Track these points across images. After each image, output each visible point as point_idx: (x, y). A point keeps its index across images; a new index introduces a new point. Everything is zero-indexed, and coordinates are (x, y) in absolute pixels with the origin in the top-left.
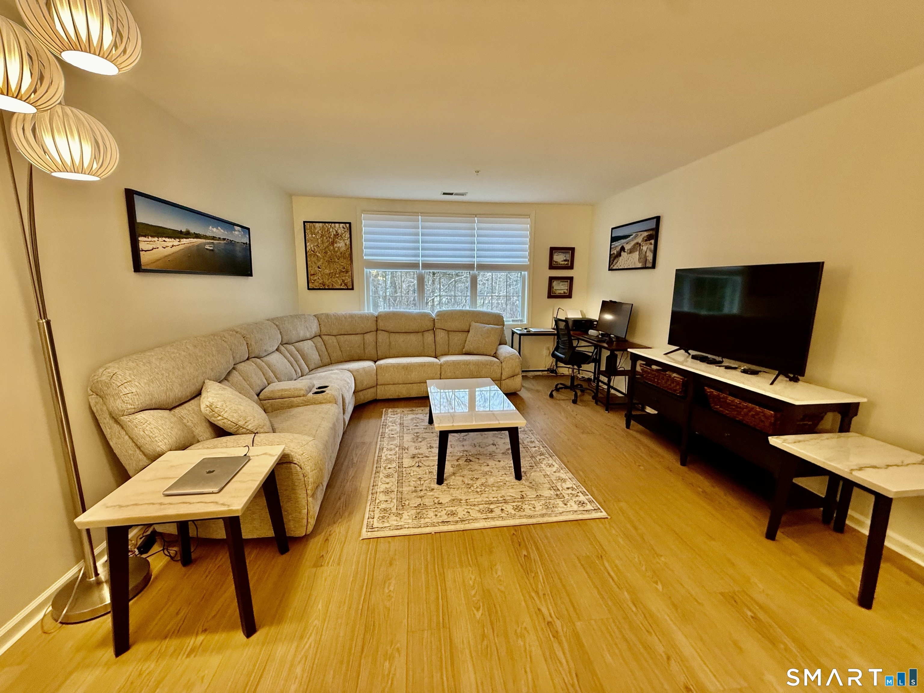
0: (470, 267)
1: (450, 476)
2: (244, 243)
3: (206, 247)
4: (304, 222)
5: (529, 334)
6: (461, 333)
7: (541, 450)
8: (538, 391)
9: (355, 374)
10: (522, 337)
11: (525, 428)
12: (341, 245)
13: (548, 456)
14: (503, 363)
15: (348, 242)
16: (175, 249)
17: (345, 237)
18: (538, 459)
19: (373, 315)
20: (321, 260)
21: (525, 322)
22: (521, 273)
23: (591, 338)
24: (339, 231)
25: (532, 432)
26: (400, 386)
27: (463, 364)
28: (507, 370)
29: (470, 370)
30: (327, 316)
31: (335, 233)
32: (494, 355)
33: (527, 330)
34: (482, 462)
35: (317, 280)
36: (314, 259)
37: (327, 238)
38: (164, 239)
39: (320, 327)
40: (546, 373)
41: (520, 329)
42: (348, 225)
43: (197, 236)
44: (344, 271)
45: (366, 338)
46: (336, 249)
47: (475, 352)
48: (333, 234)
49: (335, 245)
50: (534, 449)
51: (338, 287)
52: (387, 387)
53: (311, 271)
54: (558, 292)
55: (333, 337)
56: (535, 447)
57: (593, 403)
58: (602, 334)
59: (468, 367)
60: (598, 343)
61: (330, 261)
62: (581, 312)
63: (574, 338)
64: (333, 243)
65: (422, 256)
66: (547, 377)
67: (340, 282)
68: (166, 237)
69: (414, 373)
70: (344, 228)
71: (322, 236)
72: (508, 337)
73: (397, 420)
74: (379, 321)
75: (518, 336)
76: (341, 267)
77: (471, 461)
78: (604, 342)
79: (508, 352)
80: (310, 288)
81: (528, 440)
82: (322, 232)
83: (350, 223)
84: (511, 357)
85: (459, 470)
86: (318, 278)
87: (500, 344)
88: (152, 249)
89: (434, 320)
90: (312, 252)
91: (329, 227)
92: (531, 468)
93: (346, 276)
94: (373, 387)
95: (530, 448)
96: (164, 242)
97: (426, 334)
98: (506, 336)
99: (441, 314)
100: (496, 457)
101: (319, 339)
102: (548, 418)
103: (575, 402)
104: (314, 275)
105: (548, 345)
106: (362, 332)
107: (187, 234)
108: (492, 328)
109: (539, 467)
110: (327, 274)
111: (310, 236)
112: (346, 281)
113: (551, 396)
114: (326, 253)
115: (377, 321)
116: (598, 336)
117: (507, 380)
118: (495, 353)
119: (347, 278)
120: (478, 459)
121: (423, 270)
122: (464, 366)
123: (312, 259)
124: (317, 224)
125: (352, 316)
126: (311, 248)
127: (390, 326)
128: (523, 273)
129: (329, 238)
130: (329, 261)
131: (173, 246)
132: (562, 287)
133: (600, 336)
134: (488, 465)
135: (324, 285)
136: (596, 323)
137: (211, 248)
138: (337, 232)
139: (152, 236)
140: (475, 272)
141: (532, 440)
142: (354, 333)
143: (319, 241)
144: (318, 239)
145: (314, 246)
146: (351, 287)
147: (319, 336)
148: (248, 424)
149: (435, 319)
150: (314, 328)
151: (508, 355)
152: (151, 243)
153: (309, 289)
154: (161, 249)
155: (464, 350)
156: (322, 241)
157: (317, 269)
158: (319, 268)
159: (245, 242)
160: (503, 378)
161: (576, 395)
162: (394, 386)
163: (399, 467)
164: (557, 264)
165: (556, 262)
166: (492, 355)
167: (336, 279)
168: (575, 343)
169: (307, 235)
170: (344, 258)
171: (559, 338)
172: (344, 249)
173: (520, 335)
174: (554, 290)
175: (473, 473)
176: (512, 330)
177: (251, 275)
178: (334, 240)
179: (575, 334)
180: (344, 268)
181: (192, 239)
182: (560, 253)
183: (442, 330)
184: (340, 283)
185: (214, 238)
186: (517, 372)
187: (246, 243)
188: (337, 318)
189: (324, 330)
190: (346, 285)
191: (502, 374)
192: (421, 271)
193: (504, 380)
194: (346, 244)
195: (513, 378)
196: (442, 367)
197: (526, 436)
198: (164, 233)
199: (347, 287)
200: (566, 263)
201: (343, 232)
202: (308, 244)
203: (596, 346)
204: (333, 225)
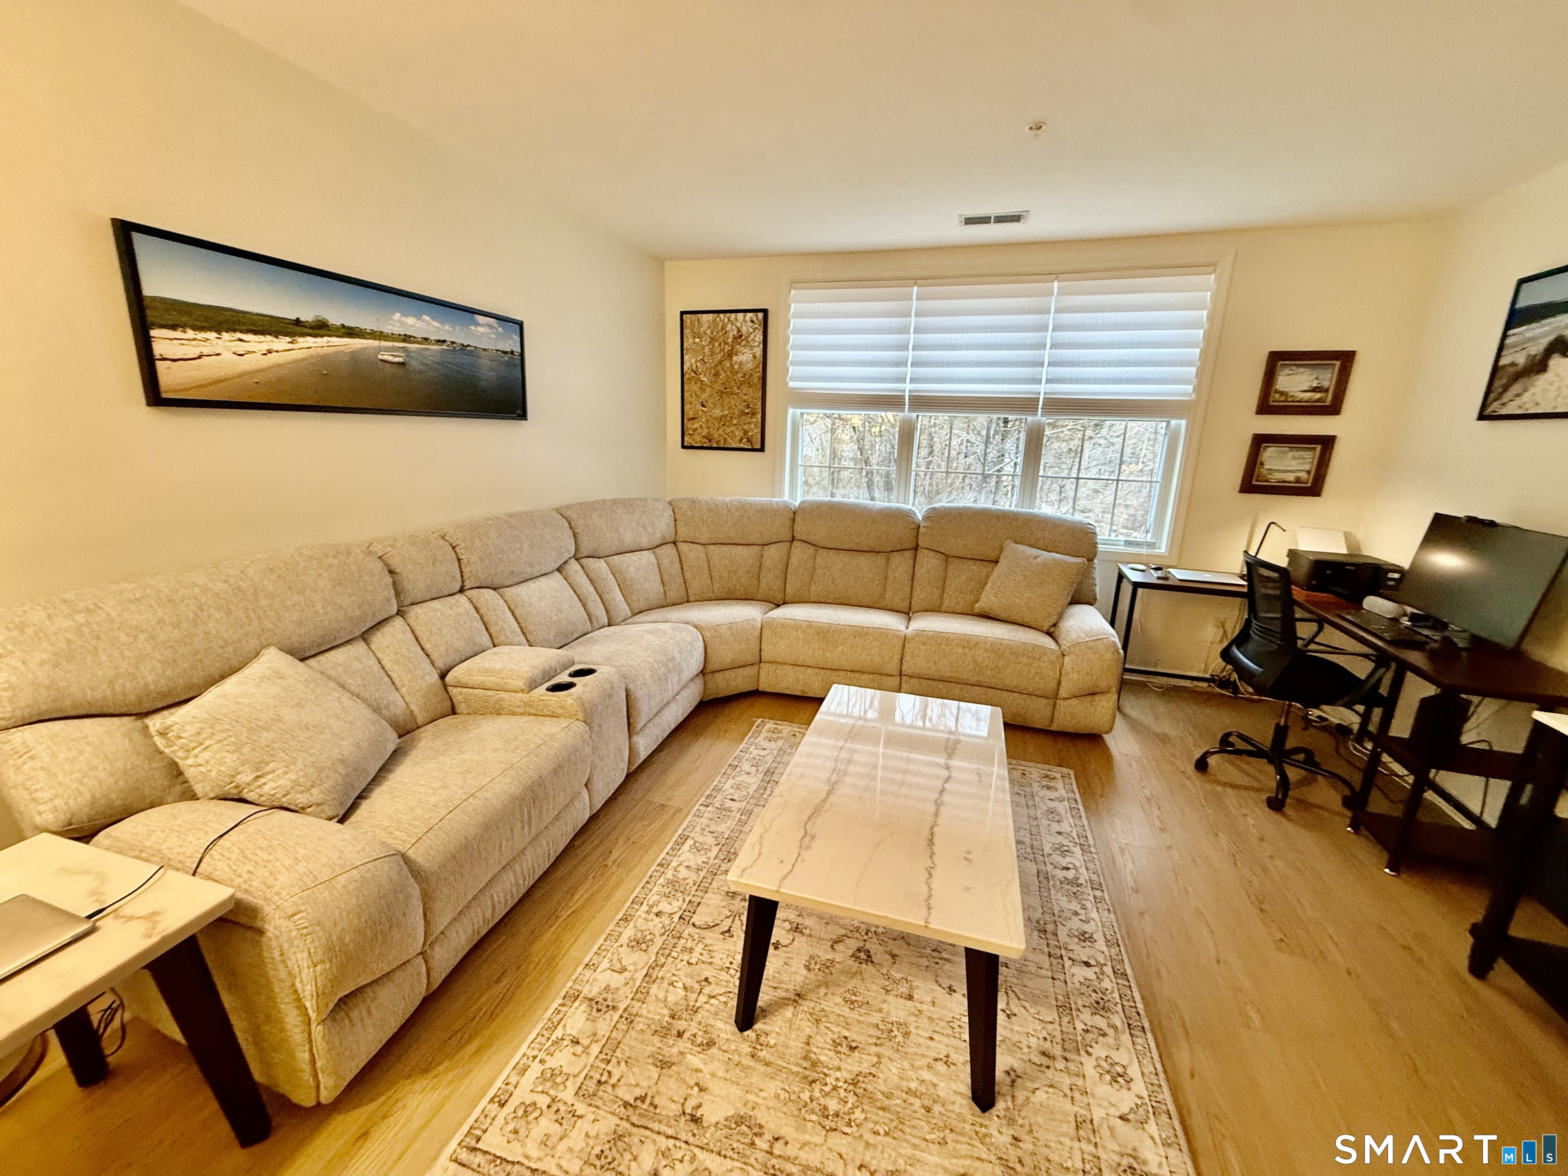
0: (1027, 405)
1: (782, 1003)
2: (505, 353)
3: (380, 357)
4: (682, 313)
5: (1166, 587)
6: (978, 563)
7: (1106, 984)
8: (1164, 739)
9: (708, 634)
10: (1140, 590)
11: (1083, 871)
12: (746, 357)
13: (1118, 1023)
14: (1067, 659)
15: (759, 351)
16: (273, 359)
17: (753, 340)
18: (1080, 1026)
19: (787, 507)
20: (708, 389)
21: (1163, 549)
22: (1168, 422)
23: (1370, 628)
24: (744, 329)
25: (1098, 893)
26: (809, 670)
27: (957, 645)
28: (1075, 676)
29: (975, 661)
30: (694, 502)
31: (735, 333)
32: (1052, 629)
33: (1159, 573)
34: (899, 976)
35: (699, 430)
36: (695, 388)
37: (720, 345)
38: (239, 335)
39: (675, 526)
40: (1205, 685)
41: (1142, 567)
42: (760, 315)
43: (351, 332)
44: (747, 413)
45: (765, 554)
46: (736, 367)
47: (1003, 615)
48: (731, 336)
49: (735, 358)
50: (1081, 973)
51: (734, 446)
52: (781, 670)
53: (690, 413)
54: (1275, 478)
55: (701, 547)
56: (1087, 964)
57: (1342, 824)
58: (1413, 618)
59: (972, 652)
60: (1391, 650)
61: (724, 393)
62: (1348, 537)
63: (1307, 615)
64: (730, 355)
65: (912, 381)
66: (1208, 697)
67: (739, 434)
68: (248, 331)
69: (839, 650)
70: (752, 321)
71: (713, 339)
72: (1103, 585)
73: (767, 758)
74: (798, 518)
75: (1131, 587)
76: (744, 404)
77: (869, 959)
78: (1418, 646)
79: (1088, 629)
80: (686, 444)
81: (1075, 924)
82: (712, 333)
83: (765, 312)
84: (1093, 644)
85: (819, 987)
86: (701, 426)
87: (1075, 601)
88: (200, 357)
89: (919, 527)
90: (693, 374)
91: (726, 320)
92: (1045, 1061)
93: (750, 423)
94: (752, 664)
95: (1068, 963)
96: (238, 342)
97: (896, 559)
98: (1097, 581)
99: (936, 516)
100: (947, 967)
101: (669, 550)
102: (1169, 848)
103: (1276, 804)
104: (693, 419)
105: (1223, 617)
106: (760, 542)
107: (320, 328)
108: (1057, 563)
109: (1072, 1066)
110: (716, 419)
111: (691, 341)
112: (750, 434)
113: (1202, 765)
114: (717, 374)
115: (794, 520)
116: (1395, 620)
117: (1073, 702)
118: (1054, 625)
119: (752, 426)
120: (894, 956)
121: (914, 411)
122: (960, 650)
123: (691, 387)
124: (704, 316)
125: (743, 507)
126: (692, 365)
127: (819, 534)
128: (1173, 422)
129: (725, 343)
130: (722, 393)
131: (270, 352)
132: (1294, 462)
133: (1405, 622)
134: (910, 997)
135: (710, 441)
136: (1396, 576)
137: (401, 360)
138: (739, 331)
139: (195, 328)
140: (1039, 417)
141: (1088, 928)
142: (744, 542)
143: (707, 350)
144: (704, 347)
145: (696, 361)
146: (758, 446)
147: (674, 543)
148: (263, 780)
149: (922, 525)
150: (662, 526)
151: (1084, 638)
152: (193, 342)
153: (683, 447)
154: (227, 356)
155: (977, 605)
156: (711, 350)
157: (699, 407)
158: (703, 406)
159: (509, 350)
160: (1063, 693)
161: (1284, 784)
162: (797, 668)
163: (680, 918)
164: (1285, 401)
165: (1282, 393)
166: (1045, 629)
167: (733, 428)
168: (1304, 630)
169: (685, 340)
170: (751, 386)
171: (1252, 609)
172: (750, 366)
173: (1137, 585)
174: (1265, 472)
175: (854, 1015)
176: (1120, 569)
177: (523, 416)
178: (732, 349)
179: (1316, 604)
180: (748, 407)
181: (335, 339)
182: (1301, 370)
183: (932, 553)
184: (738, 438)
185: (406, 338)
186: (1103, 685)
187: (512, 352)
188: (715, 510)
189: (683, 532)
190: (749, 441)
191: (1059, 683)
192: (906, 414)
193: (1064, 699)
194: (755, 357)
195: (1090, 698)
196: (907, 645)
197: (1075, 906)
198: (240, 323)
199: (752, 444)
200: (1318, 396)
201: (751, 330)
202: (686, 358)
203: (1381, 659)
204: (733, 315)
